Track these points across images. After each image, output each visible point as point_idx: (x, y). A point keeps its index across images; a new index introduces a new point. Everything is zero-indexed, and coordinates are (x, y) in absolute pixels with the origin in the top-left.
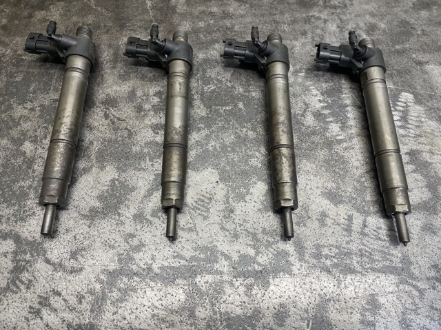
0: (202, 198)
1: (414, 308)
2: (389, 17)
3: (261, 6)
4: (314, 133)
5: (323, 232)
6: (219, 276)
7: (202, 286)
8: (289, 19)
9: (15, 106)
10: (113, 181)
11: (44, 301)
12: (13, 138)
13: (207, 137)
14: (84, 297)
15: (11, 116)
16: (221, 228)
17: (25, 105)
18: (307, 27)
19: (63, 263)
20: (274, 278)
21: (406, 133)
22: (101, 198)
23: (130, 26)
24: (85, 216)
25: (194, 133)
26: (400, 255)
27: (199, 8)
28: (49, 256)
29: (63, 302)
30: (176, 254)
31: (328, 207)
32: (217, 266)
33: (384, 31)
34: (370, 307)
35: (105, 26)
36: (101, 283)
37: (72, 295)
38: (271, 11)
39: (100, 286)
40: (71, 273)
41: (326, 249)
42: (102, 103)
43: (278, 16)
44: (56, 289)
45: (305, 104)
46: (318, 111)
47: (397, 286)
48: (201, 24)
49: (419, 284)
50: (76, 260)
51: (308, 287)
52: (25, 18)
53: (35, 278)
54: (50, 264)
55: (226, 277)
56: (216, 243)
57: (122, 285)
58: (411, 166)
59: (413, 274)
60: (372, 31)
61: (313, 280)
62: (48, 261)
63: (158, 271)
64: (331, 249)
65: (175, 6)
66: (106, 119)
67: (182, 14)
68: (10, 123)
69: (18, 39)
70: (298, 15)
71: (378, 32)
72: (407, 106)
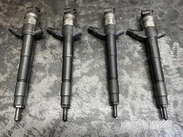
0: (92, 88)
1: (179, 134)
2: (169, 9)
3: (114, 4)
4: (138, 60)
5: (142, 102)
6: (100, 121)
7: (94, 125)
8: (126, 10)
9: (13, 49)
10: (55, 81)
11: (30, 132)
12: (13, 63)
13: (94, 62)
14: (46, 130)
15: (11, 53)
16: (100, 101)
17: (17, 48)
18: (134, 13)
19: (37, 116)
20: (123, 122)
21: (176, 60)
22: (51, 88)
23: (59, 13)
24: (45, 96)
25: (88, 60)
26: (174, 112)
27: (88, 5)
28: (31, 113)
29: (37, 132)
30: (82, 112)
31: (144, 92)
32: (99, 117)
33: (167, 15)
34: (162, 134)
35: (49, 13)
36: (52, 124)
37: (41, 129)
38: (119, 6)
39: (52, 126)
40: (40, 120)
41: (144, 110)
42: (49, 47)
43: (122, 8)
44: (34, 127)
45: (134, 47)
46: (140, 50)
47: (172, 125)
48: (90, 12)
49: (181, 124)
50: (42, 115)
51: (137, 125)
52: (15, 9)
53: (25, 123)
54: (32, 117)
55: (103, 122)
56: (99, 107)
57: (61, 125)
58: (178, 74)
59: (179, 120)
60: (162, 15)
61: (139, 123)
62: (30, 116)
63: (75, 119)
64: (145, 110)
65: (78, 4)
66: (51, 54)
67: (81, 7)
68: (11, 56)
69: (12, 19)
70: (130, 8)
71: (164, 15)
72: (177, 48)
